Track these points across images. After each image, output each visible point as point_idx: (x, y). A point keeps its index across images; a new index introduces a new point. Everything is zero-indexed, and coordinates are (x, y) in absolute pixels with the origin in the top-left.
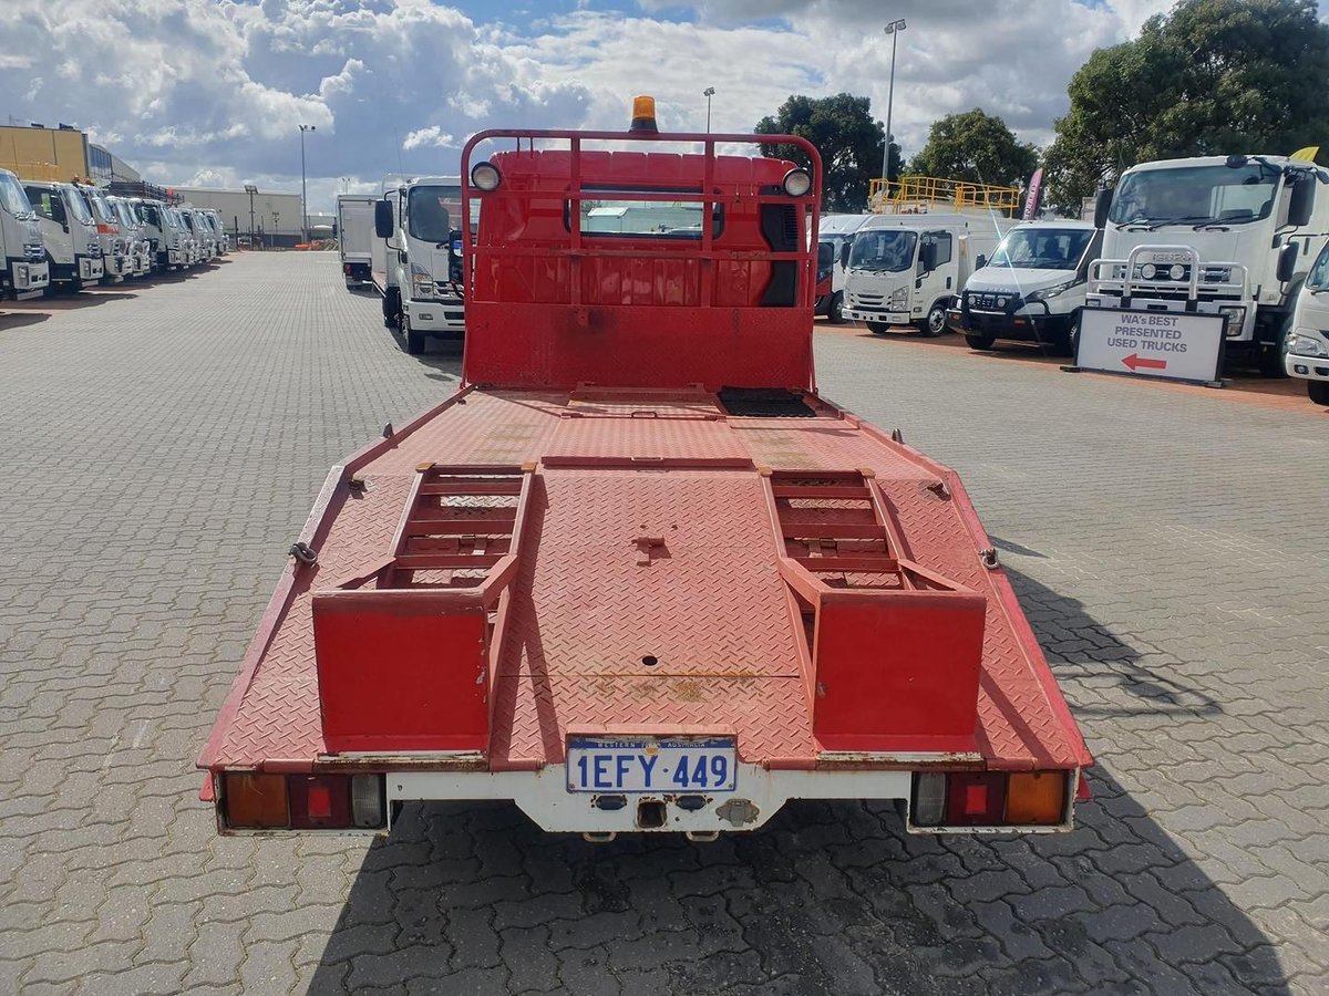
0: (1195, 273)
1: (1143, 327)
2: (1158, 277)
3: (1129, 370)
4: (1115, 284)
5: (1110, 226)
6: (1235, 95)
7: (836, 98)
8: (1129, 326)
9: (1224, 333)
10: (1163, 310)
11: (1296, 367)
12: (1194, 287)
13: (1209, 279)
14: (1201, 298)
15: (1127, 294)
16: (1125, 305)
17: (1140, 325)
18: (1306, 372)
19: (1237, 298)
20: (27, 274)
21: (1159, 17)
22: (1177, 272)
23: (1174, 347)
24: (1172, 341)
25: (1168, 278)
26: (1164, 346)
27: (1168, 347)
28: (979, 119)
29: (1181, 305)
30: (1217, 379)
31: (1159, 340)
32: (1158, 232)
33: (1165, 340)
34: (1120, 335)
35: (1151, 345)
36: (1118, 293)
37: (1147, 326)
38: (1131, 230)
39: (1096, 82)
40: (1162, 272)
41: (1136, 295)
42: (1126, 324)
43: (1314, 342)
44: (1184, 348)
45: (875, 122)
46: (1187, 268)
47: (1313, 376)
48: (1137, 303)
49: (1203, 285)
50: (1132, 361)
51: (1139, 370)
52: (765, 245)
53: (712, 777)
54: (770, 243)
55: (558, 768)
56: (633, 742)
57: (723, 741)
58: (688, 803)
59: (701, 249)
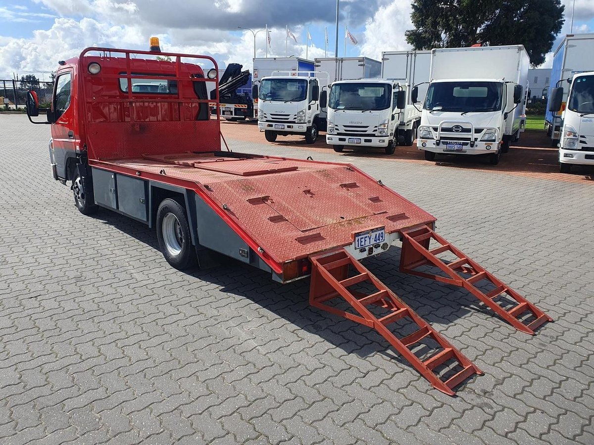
52: (196, 97)
53: (381, 238)
54: (198, 96)
55: (353, 243)
56: (367, 232)
57: (383, 228)
58: (377, 246)
59: (178, 98)
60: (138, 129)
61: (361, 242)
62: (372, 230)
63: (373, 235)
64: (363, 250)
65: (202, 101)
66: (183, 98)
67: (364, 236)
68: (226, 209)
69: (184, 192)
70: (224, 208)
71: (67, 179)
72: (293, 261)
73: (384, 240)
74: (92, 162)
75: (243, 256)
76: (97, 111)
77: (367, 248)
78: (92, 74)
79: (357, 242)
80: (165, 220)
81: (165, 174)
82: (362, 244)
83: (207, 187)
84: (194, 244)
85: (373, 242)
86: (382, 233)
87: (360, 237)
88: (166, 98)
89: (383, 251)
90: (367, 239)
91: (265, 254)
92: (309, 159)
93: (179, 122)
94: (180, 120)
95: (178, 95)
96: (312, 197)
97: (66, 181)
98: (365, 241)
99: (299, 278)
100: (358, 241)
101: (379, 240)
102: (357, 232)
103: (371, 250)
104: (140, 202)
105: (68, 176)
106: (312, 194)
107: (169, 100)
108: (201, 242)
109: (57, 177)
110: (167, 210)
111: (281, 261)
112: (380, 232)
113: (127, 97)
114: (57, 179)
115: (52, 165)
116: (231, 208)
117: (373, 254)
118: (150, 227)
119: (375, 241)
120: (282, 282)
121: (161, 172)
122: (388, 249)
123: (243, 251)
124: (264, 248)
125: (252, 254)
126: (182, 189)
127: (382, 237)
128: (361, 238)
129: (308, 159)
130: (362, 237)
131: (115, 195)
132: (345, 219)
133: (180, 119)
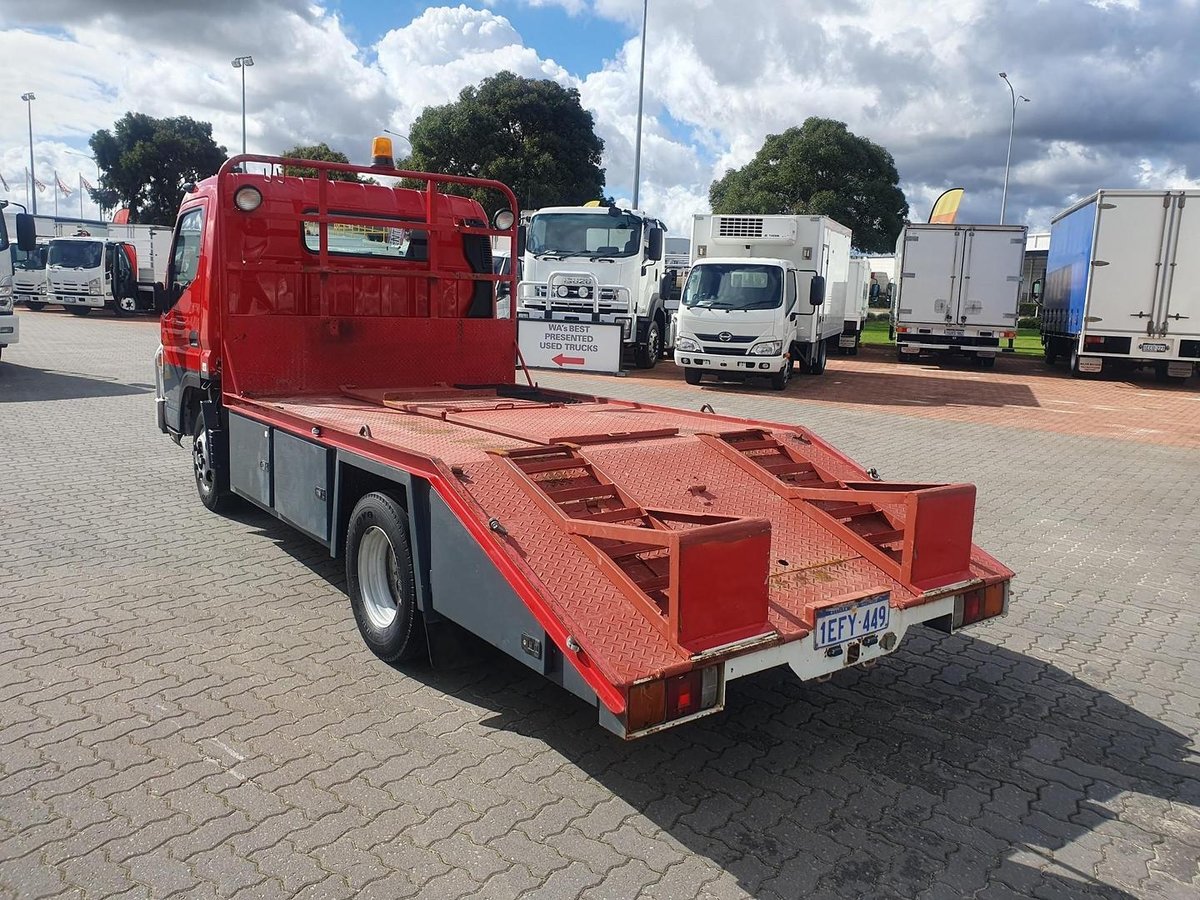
0: (597, 293)
1: (566, 333)
2: (570, 295)
3: (558, 366)
4: (538, 300)
5: (528, 257)
6: (536, 156)
7: (177, 120)
8: (555, 332)
9: (622, 339)
10: (575, 320)
11: (682, 359)
12: (596, 302)
13: (604, 297)
14: (602, 311)
15: (548, 308)
16: (548, 318)
17: (563, 332)
18: (689, 363)
19: (626, 311)
21: (471, 88)
22: (583, 292)
23: (589, 348)
24: (586, 343)
25: (577, 296)
26: (581, 347)
27: (585, 348)
28: (326, 154)
29: (588, 317)
30: (620, 371)
31: (577, 343)
32: (566, 261)
33: (582, 343)
34: (549, 340)
35: (573, 347)
36: (543, 308)
37: (568, 332)
38: (545, 259)
39: (432, 134)
40: (572, 292)
41: (554, 309)
42: (553, 332)
43: (692, 342)
44: (596, 349)
45: (218, 146)
46: (590, 289)
47: (693, 365)
48: (556, 315)
49: (603, 302)
50: (559, 359)
51: (565, 366)
52: (468, 267)
53: (879, 621)
54: (472, 266)
55: (811, 633)
56: (846, 606)
57: (885, 596)
58: (869, 641)
59: (428, 269)
60: (335, 332)
61: (831, 630)
62: (858, 600)
63: (861, 613)
64: (834, 652)
65: (480, 276)
66: (439, 269)
67: (837, 616)
68: (497, 530)
69: (407, 482)
70: (492, 529)
71: (182, 431)
72: (655, 680)
73: (887, 625)
74: (230, 401)
75: (530, 653)
76: (250, 291)
77: (845, 647)
78: (243, 211)
79: (819, 632)
80: (366, 541)
81: (370, 436)
82: (834, 634)
83: (458, 472)
84: (421, 607)
85: (859, 630)
86: (883, 608)
87: (827, 619)
88: (404, 267)
89: (883, 652)
90: (846, 623)
91: (582, 657)
92: (706, 410)
93: (427, 320)
94: (429, 316)
95: (429, 262)
96: (709, 504)
97: (180, 437)
98: (841, 627)
99: (669, 725)
100: (823, 628)
101: (875, 625)
102: (820, 604)
103: (854, 651)
104: (316, 493)
105: (187, 426)
106: (710, 496)
107: (407, 272)
108: (436, 607)
109: (164, 427)
110: (368, 520)
111: (622, 680)
112: (878, 605)
113: (317, 263)
114: (165, 431)
115: (157, 400)
116: (511, 528)
117: (859, 661)
118: (333, 555)
119: (866, 627)
120: (623, 734)
121: (362, 431)
122: (895, 647)
123: (530, 641)
124: (582, 640)
125: (552, 653)
126: (402, 473)
127: (883, 618)
128: (831, 622)
129: (703, 410)
130: (832, 617)
131: (268, 475)
132: (790, 565)
133: (429, 313)
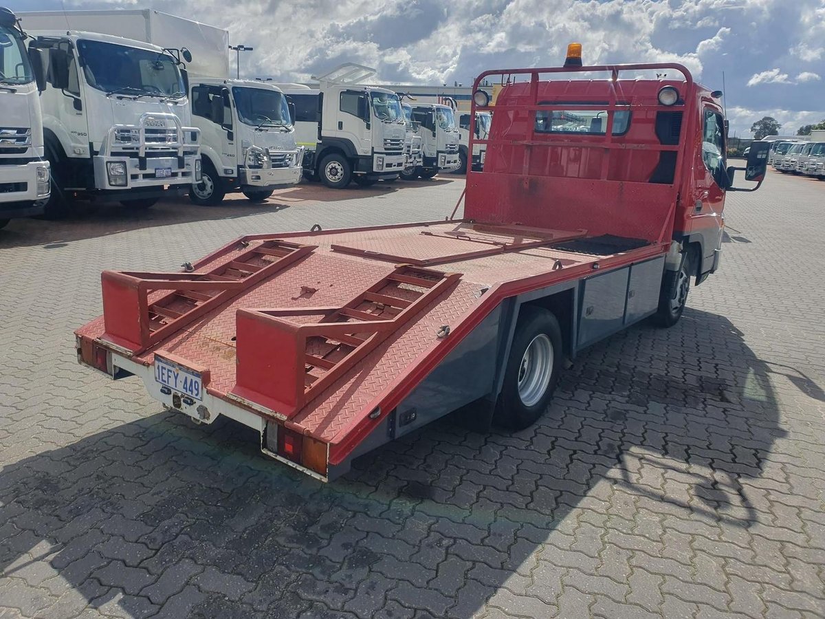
20: (445, 160)
52: (656, 139)
53: (194, 391)
55: (152, 367)
56: (171, 363)
57: (197, 374)
61: (163, 374)
62: (180, 365)
64: (166, 391)
67: (166, 366)
77: (172, 393)
86: (197, 383)
98: (169, 376)
100: (158, 369)
101: (191, 392)
103: (176, 400)
119: (185, 388)
128: (163, 368)
130: (163, 365)
